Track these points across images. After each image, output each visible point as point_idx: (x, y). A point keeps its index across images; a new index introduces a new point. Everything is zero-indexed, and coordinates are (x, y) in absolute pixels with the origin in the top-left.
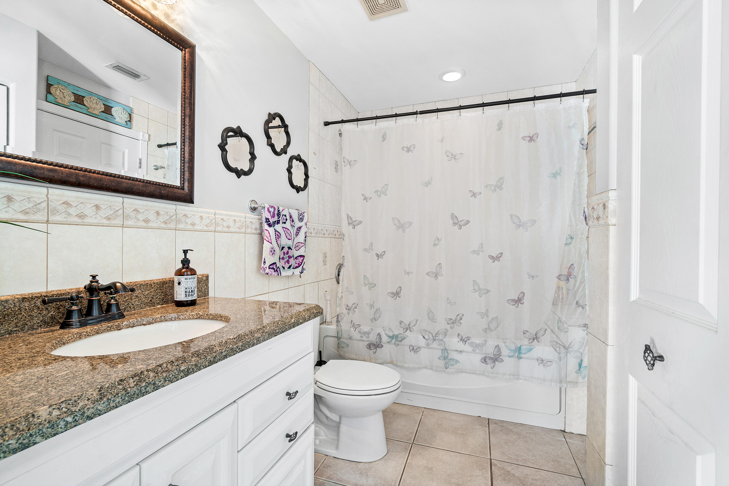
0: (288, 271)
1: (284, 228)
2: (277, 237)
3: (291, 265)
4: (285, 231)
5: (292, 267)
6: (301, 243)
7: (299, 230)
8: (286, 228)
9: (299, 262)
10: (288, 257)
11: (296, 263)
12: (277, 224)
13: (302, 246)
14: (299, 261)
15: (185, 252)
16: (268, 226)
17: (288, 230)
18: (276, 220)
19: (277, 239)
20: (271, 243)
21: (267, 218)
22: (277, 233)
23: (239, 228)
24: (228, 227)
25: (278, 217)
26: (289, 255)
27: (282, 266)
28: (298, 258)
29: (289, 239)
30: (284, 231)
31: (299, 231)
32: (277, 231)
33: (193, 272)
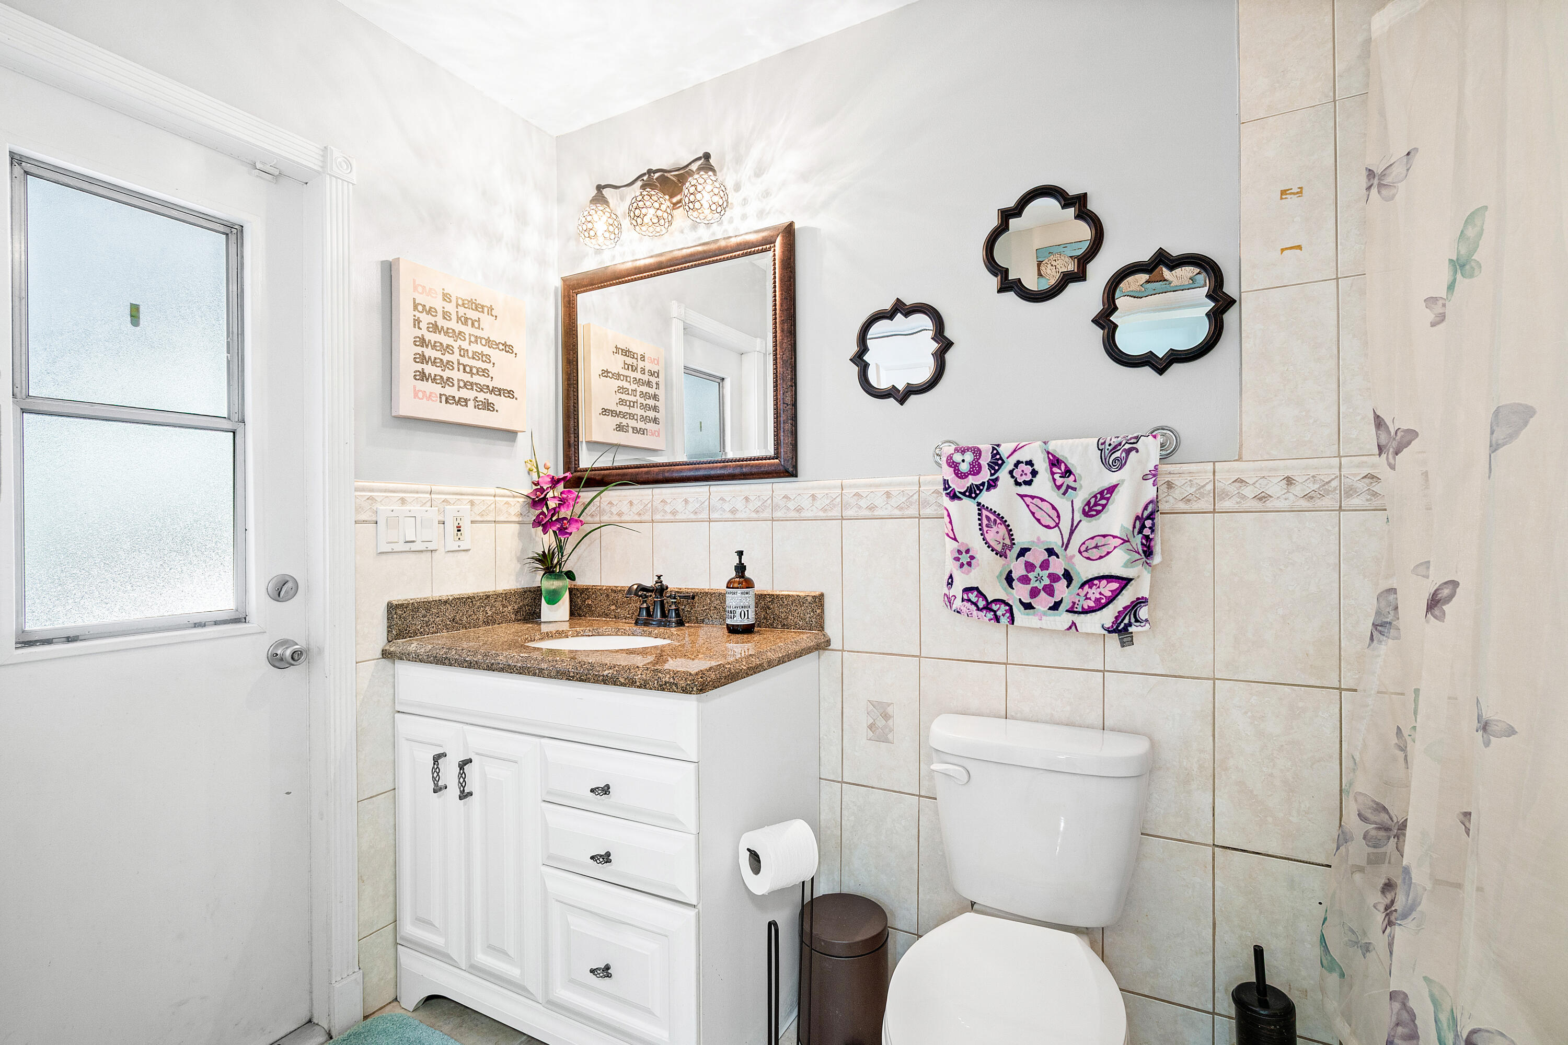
0: (1050, 615)
1: (1025, 498)
2: (985, 522)
3: (1061, 601)
4: (1032, 506)
5: (1063, 607)
6: (1114, 537)
7: (1109, 495)
8: (1033, 497)
9: (1098, 596)
10: (1050, 576)
11: (1090, 599)
12: (988, 489)
13: (1115, 547)
14: (1100, 593)
15: (740, 554)
16: (948, 498)
17: (1042, 500)
18: (986, 480)
19: (985, 529)
20: (955, 539)
21: (945, 480)
22: (985, 513)
23: (899, 508)
24: (871, 508)
25: (993, 472)
26: (1051, 570)
27: (1020, 599)
28: (1096, 582)
29: (1048, 527)
30: (1028, 506)
31: (1108, 499)
32: (987, 508)
33: (749, 584)
